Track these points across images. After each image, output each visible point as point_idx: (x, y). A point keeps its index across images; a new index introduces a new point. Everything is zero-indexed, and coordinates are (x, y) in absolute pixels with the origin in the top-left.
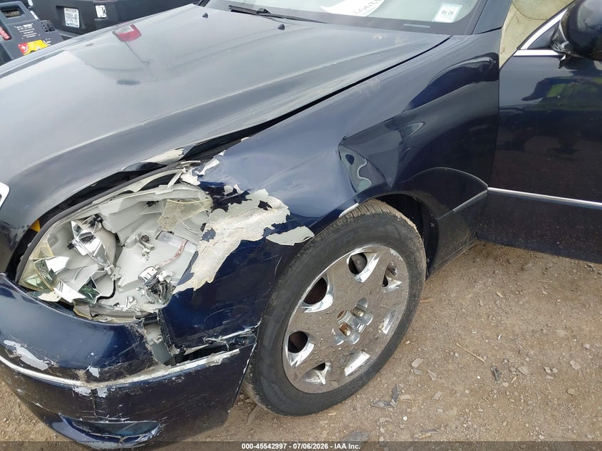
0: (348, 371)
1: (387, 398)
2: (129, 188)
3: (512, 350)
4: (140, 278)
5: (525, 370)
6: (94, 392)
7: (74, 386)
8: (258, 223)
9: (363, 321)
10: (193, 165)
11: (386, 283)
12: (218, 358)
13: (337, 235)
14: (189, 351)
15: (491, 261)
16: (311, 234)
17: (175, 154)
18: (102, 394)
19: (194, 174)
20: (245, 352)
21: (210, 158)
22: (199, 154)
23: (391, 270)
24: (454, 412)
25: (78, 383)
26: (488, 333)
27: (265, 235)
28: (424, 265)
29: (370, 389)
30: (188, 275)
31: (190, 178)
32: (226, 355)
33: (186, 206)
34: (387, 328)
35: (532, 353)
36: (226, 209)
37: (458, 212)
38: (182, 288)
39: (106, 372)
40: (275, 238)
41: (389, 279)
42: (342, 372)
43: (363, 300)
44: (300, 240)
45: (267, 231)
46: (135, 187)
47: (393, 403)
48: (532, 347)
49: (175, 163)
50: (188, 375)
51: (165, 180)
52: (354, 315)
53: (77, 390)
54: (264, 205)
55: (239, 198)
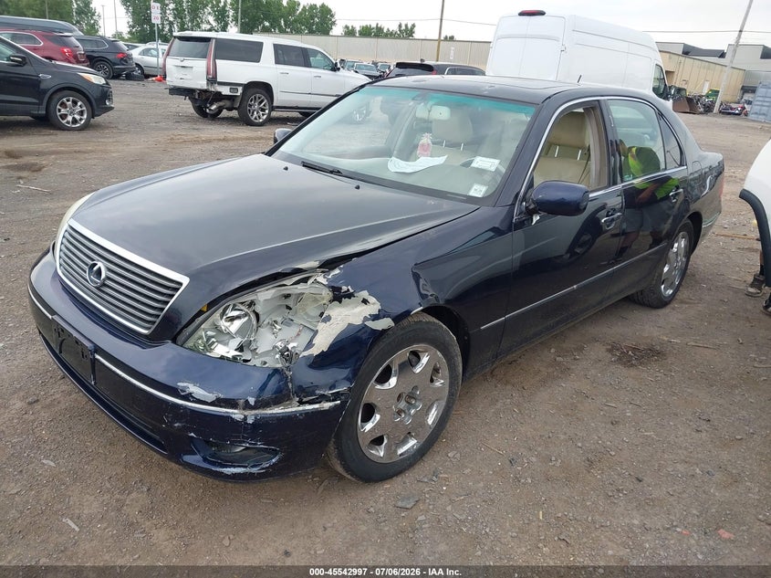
0: (400, 451)
1: (430, 476)
2: (284, 283)
3: (525, 447)
4: (275, 347)
5: (534, 459)
6: (246, 417)
7: (232, 413)
8: (360, 313)
9: (415, 407)
10: (322, 272)
11: (432, 381)
12: (327, 405)
13: (403, 332)
14: (305, 400)
15: (509, 387)
16: (393, 324)
17: (313, 264)
18: (250, 421)
19: (324, 277)
20: (343, 403)
21: (334, 268)
22: (328, 265)
23: (436, 370)
24: (482, 484)
25: (236, 411)
26: (507, 436)
27: (364, 321)
28: (461, 371)
29: (416, 471)
30: (310, 345)
31: (321, 279)
32: (331, 404)
33: (315, 298)
34: (431, 419)
35: (540, 449)
36: (340, 302)
37: (484, 329)
38: (306, 353)
39: (259, 402)
40: (370, 324)
41: (434, 378)
42: (396, 451)
43: (415, 388)
44: (385, 327)
45: (366, 319)
46: (288, 282)
47: (434, 478)
48: (539, 446)
49: (313, 270)
50: (307, 413)
51: (305, 280)
52: (408, 402)
53: (233, 416)
54: (365, 301)
55: (350, 296)
